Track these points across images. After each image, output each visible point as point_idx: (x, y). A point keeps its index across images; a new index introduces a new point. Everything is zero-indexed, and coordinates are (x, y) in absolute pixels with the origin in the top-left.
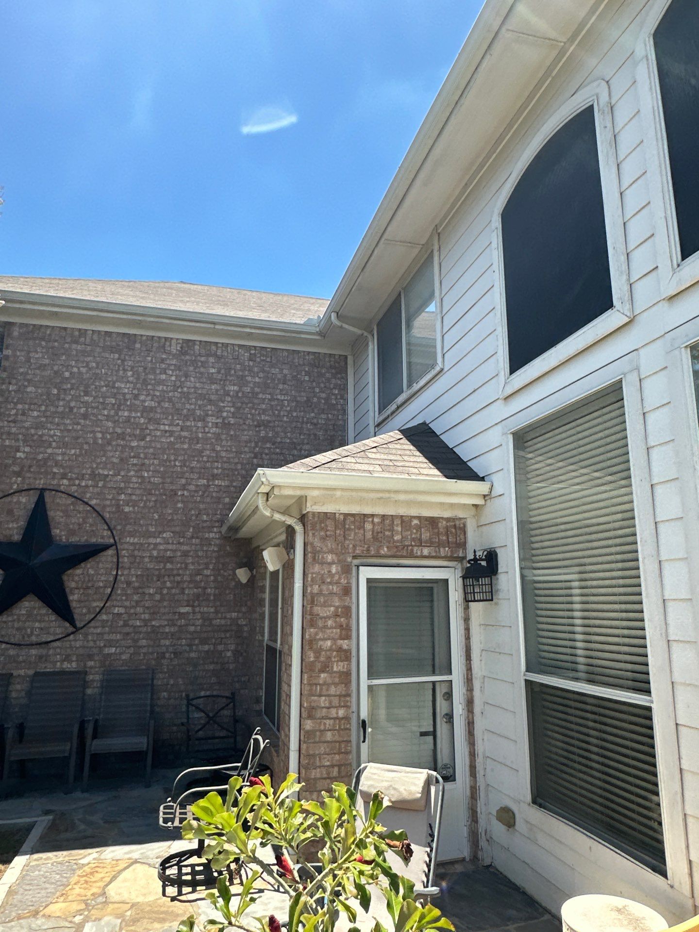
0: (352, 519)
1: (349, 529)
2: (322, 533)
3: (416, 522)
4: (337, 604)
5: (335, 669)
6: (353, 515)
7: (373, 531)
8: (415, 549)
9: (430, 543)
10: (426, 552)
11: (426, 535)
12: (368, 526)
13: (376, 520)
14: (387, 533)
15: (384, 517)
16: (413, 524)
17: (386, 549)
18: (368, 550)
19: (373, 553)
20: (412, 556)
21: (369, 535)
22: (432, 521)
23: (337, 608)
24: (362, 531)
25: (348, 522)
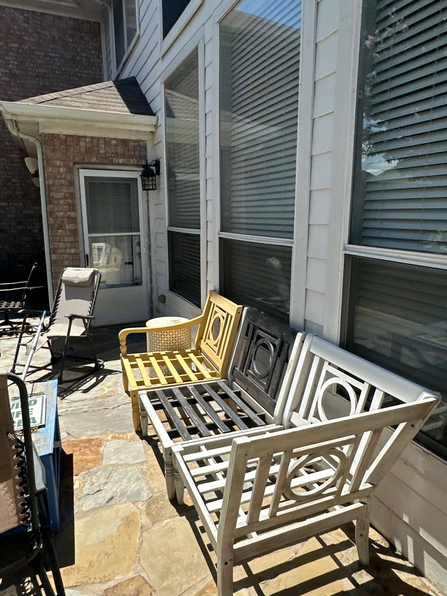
0: (71, 139)
1: (70, 145)
2: (51, 147)
3: (114, 142)
4: (65, 191)
5: (67, 228)
6: (72, 136)
7: (86, 147)
8: (114, 159)
9: (123, 156)
10: (121, 161)
11: (120, 150)
12: (82, 144)
13: (87, 140)
14: (95, 149)
15: (92, 138)
16: (112, 143)
17: (95, 158)
18: (83, 159)
19: (86, 161)
20: (112, 163)
21: (83, 149)
22: (125, 142)
23: (65, 193)
24: (78, 147)
25: (68, 140)
